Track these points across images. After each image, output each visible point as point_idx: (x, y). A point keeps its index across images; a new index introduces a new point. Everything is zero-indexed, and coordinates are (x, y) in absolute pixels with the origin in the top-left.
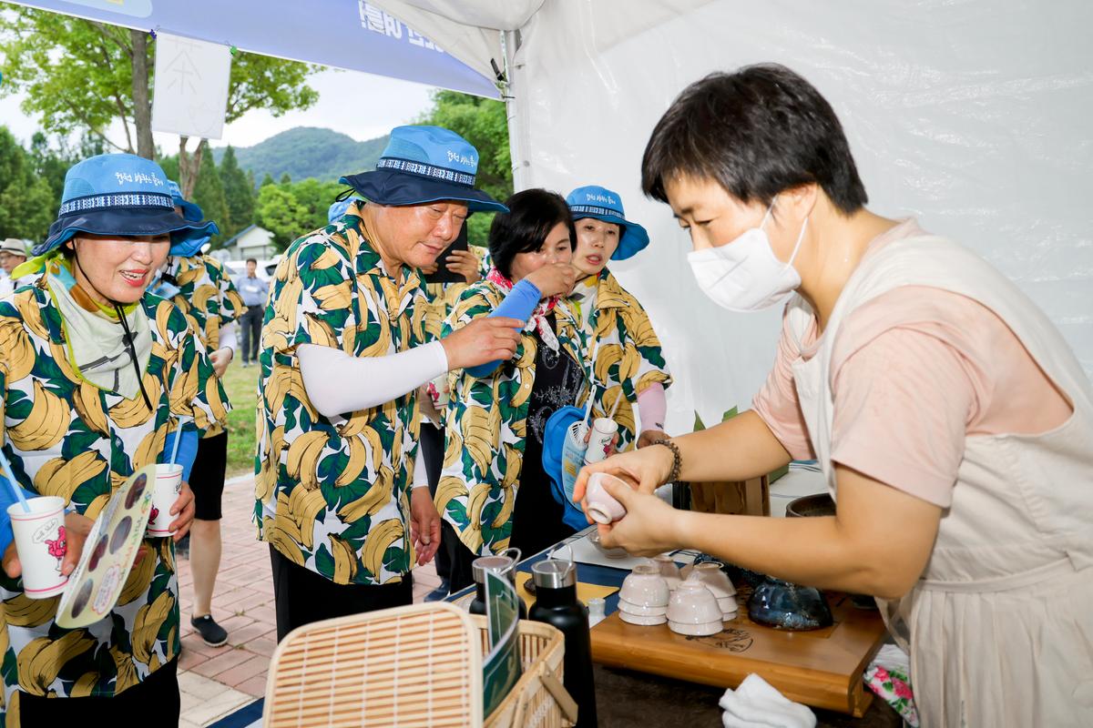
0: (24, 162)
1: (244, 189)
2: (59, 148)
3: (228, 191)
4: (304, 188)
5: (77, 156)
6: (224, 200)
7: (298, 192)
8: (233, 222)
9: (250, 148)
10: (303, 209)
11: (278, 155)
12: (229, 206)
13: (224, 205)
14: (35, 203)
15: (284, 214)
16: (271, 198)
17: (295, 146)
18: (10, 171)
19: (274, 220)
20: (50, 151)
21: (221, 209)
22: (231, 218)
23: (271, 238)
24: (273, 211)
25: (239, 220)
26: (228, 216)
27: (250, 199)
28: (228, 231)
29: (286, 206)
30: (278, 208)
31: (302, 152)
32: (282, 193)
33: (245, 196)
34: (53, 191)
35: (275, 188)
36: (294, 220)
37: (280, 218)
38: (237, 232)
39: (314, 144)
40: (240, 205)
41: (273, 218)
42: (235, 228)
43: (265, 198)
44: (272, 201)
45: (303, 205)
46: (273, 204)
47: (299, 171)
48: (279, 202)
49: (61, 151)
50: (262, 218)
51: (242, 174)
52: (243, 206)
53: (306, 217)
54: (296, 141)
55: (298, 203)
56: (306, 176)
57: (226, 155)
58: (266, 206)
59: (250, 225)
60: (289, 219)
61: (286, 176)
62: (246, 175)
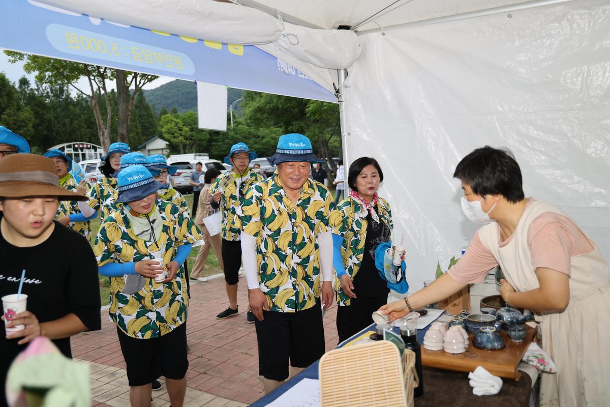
0: (16, 96)
1: (149, 115)
2: (36, 88)
3: (140, 116)
4: (187, 117)
5: (48, 93)
6: (138, 122)
7: (184, 119)
8: (143, 134)
9: (151, 90)
10: (186, 129)
11: (168, 95)
12: (140, 125)
13: (138, 124)
14: (23, 121)
15: (175, 132)
16: (168, 122)
17: (178, 91)
18: (7, 101)
19: (170, 135)
20: (32, 89)
21: (136, 127)
22: (142, 132)
23: (167, 144)
24: (169, 130)
25: (147, 133)
26: (140, 131)
27: (153, 121)
28: (140, 140)
29: (177, 127)
30: (172, 128)
31: (183, 94)
32: (174, 119)
33: (150, 119)
34: (34, 114)
35: (169, 116)
36: (181, 135)
37: (173, 134)
38: (146, 140)
39: (190, 89)
40: (147, 125)
41: (169, 133)
42: (144, 138)
43: (164, 122)
44: (169, 124)
45: (187, 127)
46: (169, 126)
47: (181, 105)
48: (173, 124)
49: (38, 90)
50: (162, 133)
51: (149, 107)
52: (149, 125)
53: (188, 133)
54: (179, 87)
55: (184, 125)
56: (185, 109)
57: (139, 95)
58: (165, 127)
59: (154, 137)
60: (179, 135)
61: (175, 109)
62: (151, 107)
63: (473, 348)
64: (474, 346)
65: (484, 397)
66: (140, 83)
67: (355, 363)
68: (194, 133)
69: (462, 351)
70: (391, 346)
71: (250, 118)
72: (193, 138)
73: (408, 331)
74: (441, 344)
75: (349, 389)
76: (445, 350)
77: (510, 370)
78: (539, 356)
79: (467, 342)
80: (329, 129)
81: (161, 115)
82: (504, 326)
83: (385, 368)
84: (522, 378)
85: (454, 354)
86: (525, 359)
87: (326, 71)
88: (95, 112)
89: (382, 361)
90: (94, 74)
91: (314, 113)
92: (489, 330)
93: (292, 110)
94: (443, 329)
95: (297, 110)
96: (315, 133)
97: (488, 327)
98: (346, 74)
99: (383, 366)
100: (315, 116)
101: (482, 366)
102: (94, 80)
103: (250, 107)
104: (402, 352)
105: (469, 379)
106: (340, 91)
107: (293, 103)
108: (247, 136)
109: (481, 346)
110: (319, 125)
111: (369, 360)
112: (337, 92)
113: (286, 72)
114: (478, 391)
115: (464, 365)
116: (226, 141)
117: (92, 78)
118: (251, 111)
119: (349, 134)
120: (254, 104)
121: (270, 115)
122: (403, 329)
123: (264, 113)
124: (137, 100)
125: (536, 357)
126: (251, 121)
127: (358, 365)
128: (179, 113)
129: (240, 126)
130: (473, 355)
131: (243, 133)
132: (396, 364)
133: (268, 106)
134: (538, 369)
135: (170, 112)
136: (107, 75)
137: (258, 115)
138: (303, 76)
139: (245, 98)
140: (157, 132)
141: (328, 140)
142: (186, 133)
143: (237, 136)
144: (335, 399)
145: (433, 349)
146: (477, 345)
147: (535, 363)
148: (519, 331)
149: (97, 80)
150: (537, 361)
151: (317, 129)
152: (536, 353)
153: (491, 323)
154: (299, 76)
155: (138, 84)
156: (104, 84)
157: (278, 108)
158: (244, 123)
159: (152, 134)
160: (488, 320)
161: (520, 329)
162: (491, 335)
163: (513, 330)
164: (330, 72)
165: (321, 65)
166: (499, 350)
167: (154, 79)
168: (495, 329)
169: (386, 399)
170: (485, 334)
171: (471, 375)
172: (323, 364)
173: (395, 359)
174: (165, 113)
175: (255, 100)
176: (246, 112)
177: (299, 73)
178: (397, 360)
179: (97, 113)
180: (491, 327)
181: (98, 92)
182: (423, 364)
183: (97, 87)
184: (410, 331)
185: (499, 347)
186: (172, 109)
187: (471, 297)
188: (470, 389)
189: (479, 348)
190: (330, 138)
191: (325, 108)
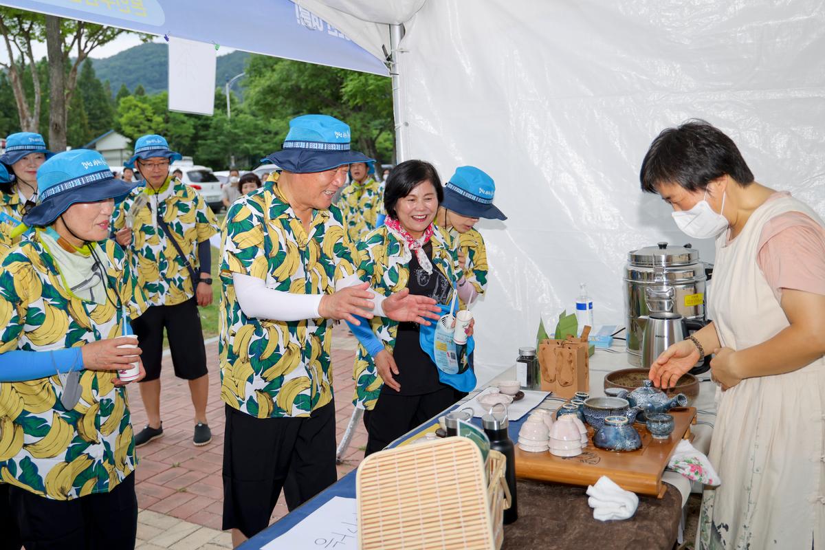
1: (101, 98)
3: (87, 99)
4: (159, 100)
6: (83, 107)
7: (154, 104)
8: (92, 127)
9: (104, 59)
10: (158, 119)
11: (131, 67)
12: (87, 113)
13: (83, 111)
15: (141, 123)
16: (129, 108)
17: (146, 60)
19: (133, 128)
21: (80, 115)
22: (89, 123)
23: (128, 143)
24: (131, 120)
25: (97, 125)
26: (86, 121)
27: (107, 107)
28: (86, 135)
29: (143, 116)
30: (136, 117)
31: (153, 66)
32: (140, 104)
33: (103, 104)
35: (132, 99)
36: (150, 128)
37: (137, 126)
38: (96, 136)
39: (164, 59)
40: (98, 112)
41: (131, 126)
42: (93, 132)
43: (123, 108)
44: (131, 111)
45: (159, 115)
46: (131, 114)
47: (150, 82)
48: (138, 111)
50: (121, 126)
51: (100, 84)
52: (101, 112)
53: (162, 126)
54: (148, 55)
55: (154, 113)
56: (158, 88)
57: (85, 66)
58: (125, 115)
59: (108, 131)
60: (147, 128)
61: (140, 88)
62: (103, 85)
63: (593, 448)
64: (595, 446)
65: (609, 522)
66: (86, 47)
67: (413, 471)
68: (170, 125)
69: (578, 453)
70: (469, 444)
71: (257, 103)
72: (169, 134)
73: (495, 422)
74: (546, 443)
75: (402, 513)
76: (552, 451)
77: (650, 481)
78: (693, 461)
79: (585, 440)
80: (377, 122)
81: (119, 97)
82: (640, 416)
83: (459, 479)
84: (667, 493)
85: (564, 458)
86: (671, 465)
87: (372, 27)
88: (15, 91)
89: (455, 468)
90: (15, 31)
91: (354, 96)
92: (619, 422)
93: (321, 91)
94: (548, 420)
95: (328, 91)
96: (355, 126)
97: (616, 417)
98: (403, 32)
99: (456, 477)
100: (356, 99)
101: (608, 476)
102: (14, 41)
103: (256, 86)
104: (485, 454)
105: (588, 496)
106: (393, 59)
107: (323, 80)
108: (252, 131)
109: (606, 445)
110: (361, 114)
111: (435, 467)
112: (389, 59)
113: (310, 25)
114: (601, 514)
115: (580, 474)
116: (220, 138)
117: (11, 37)
118: (259, 92)
119: (407, 124)
120: (263, 81)
121: (287, 98)
122: (487, 420)
123: (277, 96)
124: (82, 74)
125: (690, 463)
126: (258, 108)
127: (417, 475)
128: (146, 95)
129: (241, 116)
130: (594, 459)
131: (245, 126)
132: (476, 473)
133: (284, 85)
134: (691, 480)
135: (134, 93)
136: (33, 34)
137: (269, 99)
138: (335, 34)
139: (249, 72)
140: (113, 124)
141: (376, 138)
142: (158, 125)
143: (236, 131)
144: (381, 529)
145: (533, 451)
146: (599, 444)
147: (687, 471)
148: (663, 422)
149: (18, 41)
150: (690, 468)
151: (358, 121)
152: (689, 457)
153: (621, 411)
154: (330, 33)
155: (82, 48)
156: (29, 48)
157: (299, 89)
158: (247, 110)
159: (105, 127)
160: (617, 407)
161: (665, 419)
162: (621, 429)
163: (654, 421)
164: (377, 27)
165: (365, 17)
166: (633, 451)
167: (108, 40)
168: (627, 420)
169: (460, 527)
170: (612, 428)
171: (590, 490)
172: (362, 474)
173: (475, 464)
174: (125, 93)
175: (264, 76)
176: (249, 94)
177: (329, 28)
178: (477, 466)
179: (18, 92)
180: (621, 417)
181: (21, 61)
182: (517, 473)
183: (19, 53)
184: (499, 423)
185: (633, 447)
186: (136, 89)
187: (590, 372)
188: (589, 511)
189: (602, 448)
190: (378, 135)
191: (370, 88)
